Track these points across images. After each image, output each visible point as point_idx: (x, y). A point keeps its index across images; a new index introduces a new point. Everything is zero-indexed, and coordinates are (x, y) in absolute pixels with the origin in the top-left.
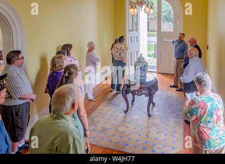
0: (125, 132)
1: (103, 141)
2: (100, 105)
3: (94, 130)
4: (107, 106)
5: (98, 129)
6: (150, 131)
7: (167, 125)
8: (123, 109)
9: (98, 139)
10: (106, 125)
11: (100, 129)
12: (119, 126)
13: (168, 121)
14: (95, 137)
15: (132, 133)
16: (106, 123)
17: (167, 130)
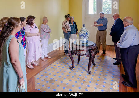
0: (68, 84)
1: (48, 89)
2: (54, 62)
3: (44, 80)
4: (59, 63)
5: (48, 79)
6: (89, 86)
7: (105, 82)
8: (70, 67)
9: (45, 87)
10: (54, 77)
11: (49, 79)
12: (65, 79)
13: (106, 79)
14: (43, 86)
15: (74, 86)
16: (55, 75)
17: (104, 86)
